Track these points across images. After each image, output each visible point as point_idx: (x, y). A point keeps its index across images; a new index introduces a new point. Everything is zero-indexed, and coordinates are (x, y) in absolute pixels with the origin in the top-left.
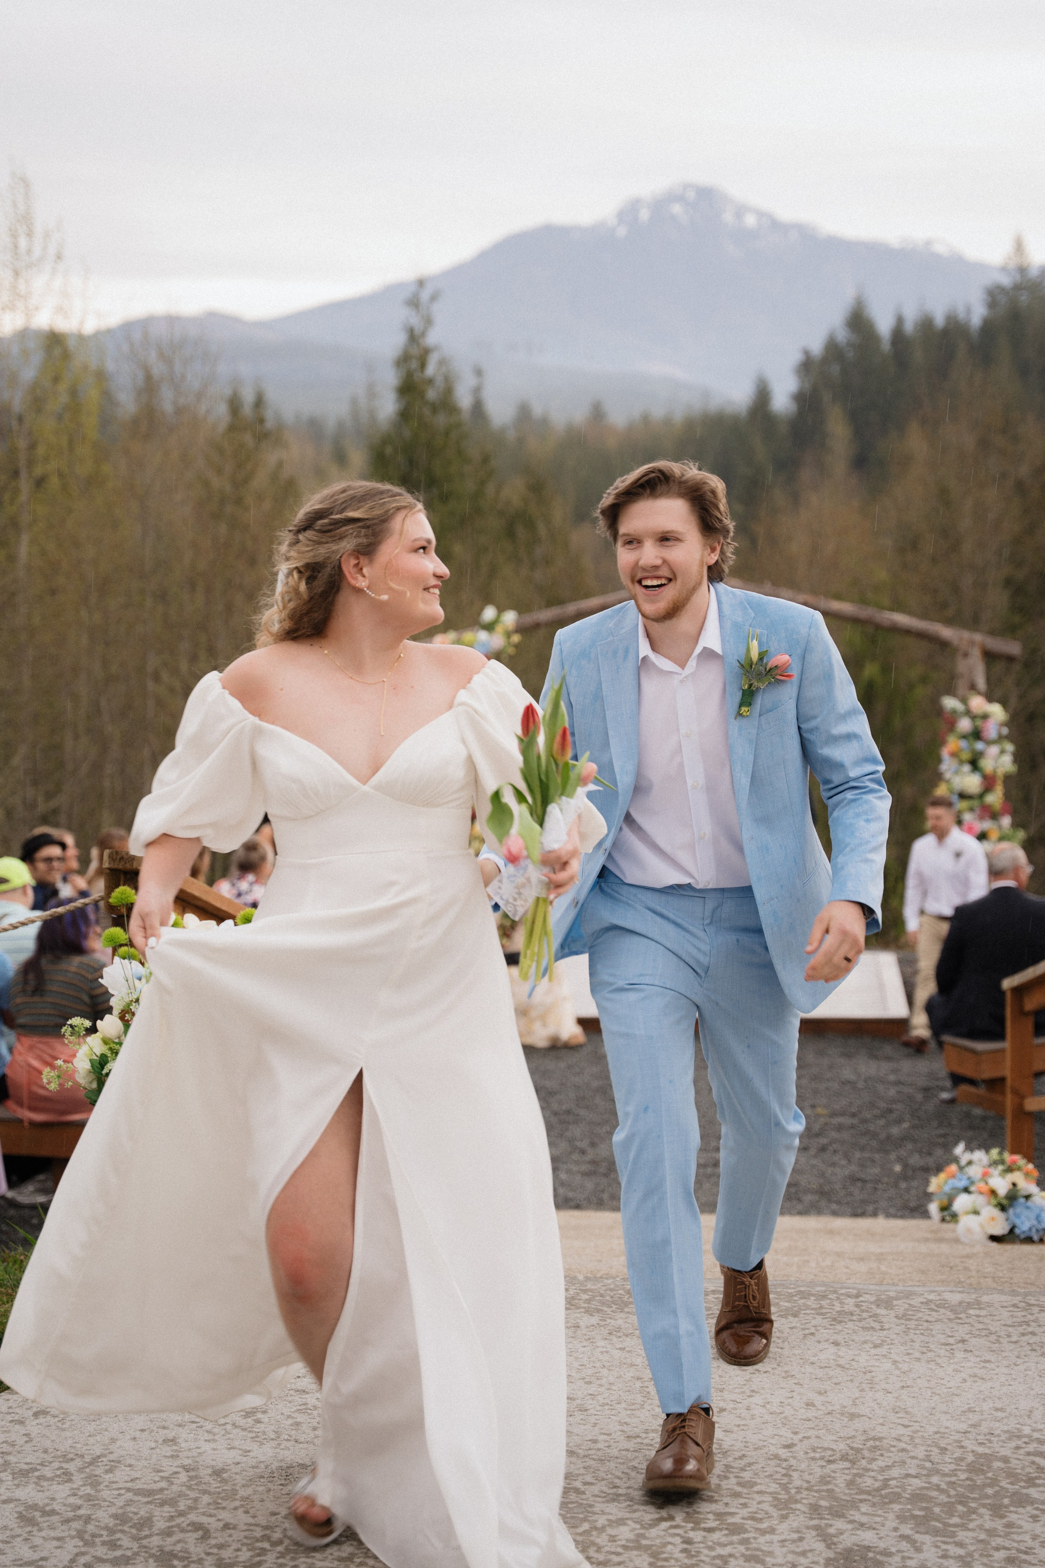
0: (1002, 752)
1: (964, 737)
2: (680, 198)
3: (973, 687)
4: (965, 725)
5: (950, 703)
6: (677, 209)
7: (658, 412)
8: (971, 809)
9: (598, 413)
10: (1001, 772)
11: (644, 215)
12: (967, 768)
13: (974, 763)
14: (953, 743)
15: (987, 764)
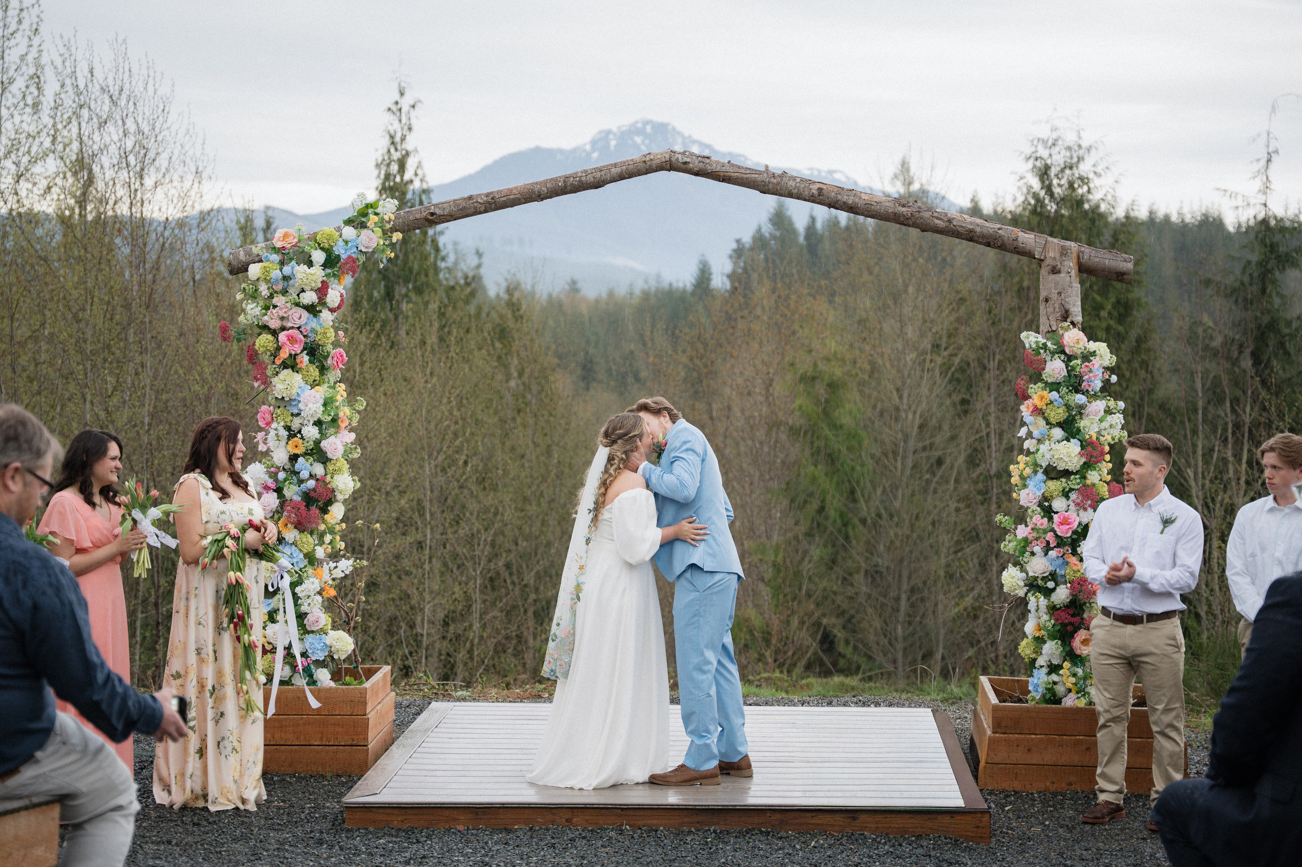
0: (1108, 412)
1: (1054, 386)
2: (641, 132)
3: (1065, 316)
4: (1055, 368)
5: (1030, 339)
6: (638, 140)
7: (621, 291)
8: (1066, 494)
9: (574, 287)
10: (1107, 438)
11: (613, 143)
12: (1058, 433)
13: (1070, 427)
14: (1038, 394)
15: (1089, 425)
